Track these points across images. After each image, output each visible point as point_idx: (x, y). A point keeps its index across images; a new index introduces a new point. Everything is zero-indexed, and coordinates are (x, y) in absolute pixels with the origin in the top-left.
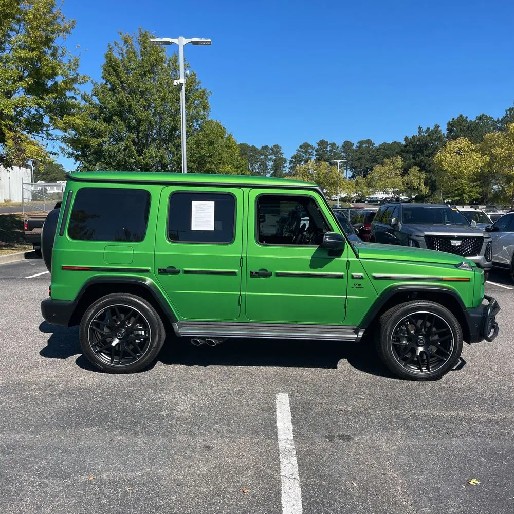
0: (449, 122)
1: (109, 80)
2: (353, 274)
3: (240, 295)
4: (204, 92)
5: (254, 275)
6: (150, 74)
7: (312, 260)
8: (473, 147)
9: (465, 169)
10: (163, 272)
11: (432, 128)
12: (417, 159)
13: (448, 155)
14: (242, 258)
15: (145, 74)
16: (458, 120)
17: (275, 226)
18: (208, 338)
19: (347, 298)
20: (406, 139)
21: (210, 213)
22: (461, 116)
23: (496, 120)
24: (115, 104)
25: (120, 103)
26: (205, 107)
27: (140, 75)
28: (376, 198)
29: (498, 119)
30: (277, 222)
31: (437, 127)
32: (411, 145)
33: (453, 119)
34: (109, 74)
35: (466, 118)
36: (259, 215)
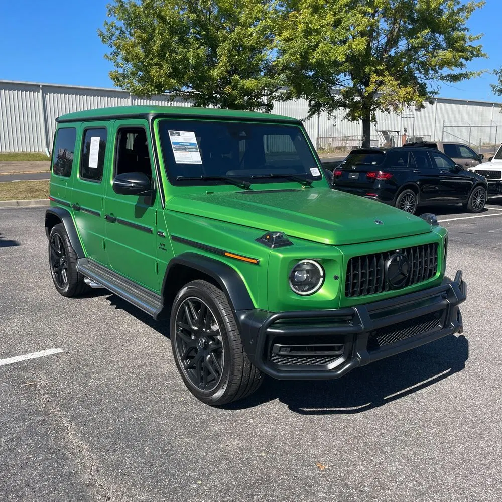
2: (159, 230)
19: (157, 261)
21: (97, 149)
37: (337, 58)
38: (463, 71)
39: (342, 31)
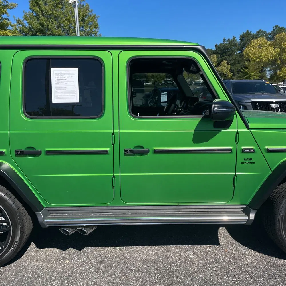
0: (241, 35)
1: (34, 10)
2: (243, 148)
3: (114, 176)
4: (95, 16)
5: (129, 153)
6: (60, 5)
7: (195, 133)
8: (269, 43)
9: (264, 57)
10: (20, 153)
11: (231, 39)
12: (223, 57)
13: (252, 49)
14: (113, 134)
15: (57, 6)
16: (246, 33)
17: (141, 100)
18: (79, 226)
19: (235, 175)
20: (216, 46)
21: (73, 81)
22: (248, 31)
23: (268, 33)
24: (38, 25)
25: (41, 24)
26: (96, 26)
27: (53, 6)
28: (199, 82)
29: (269, 32)
30: (143, 97)
31: (234, 38)
32: (219, 49)
33: (243, 33)
34: (34, 6)
35: (251, 32)
36: (132, 92)
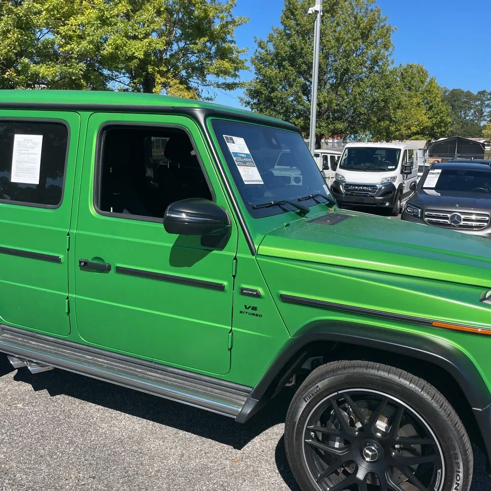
37: (134, 53)
38: (237, 81)
39: (135, 26)
